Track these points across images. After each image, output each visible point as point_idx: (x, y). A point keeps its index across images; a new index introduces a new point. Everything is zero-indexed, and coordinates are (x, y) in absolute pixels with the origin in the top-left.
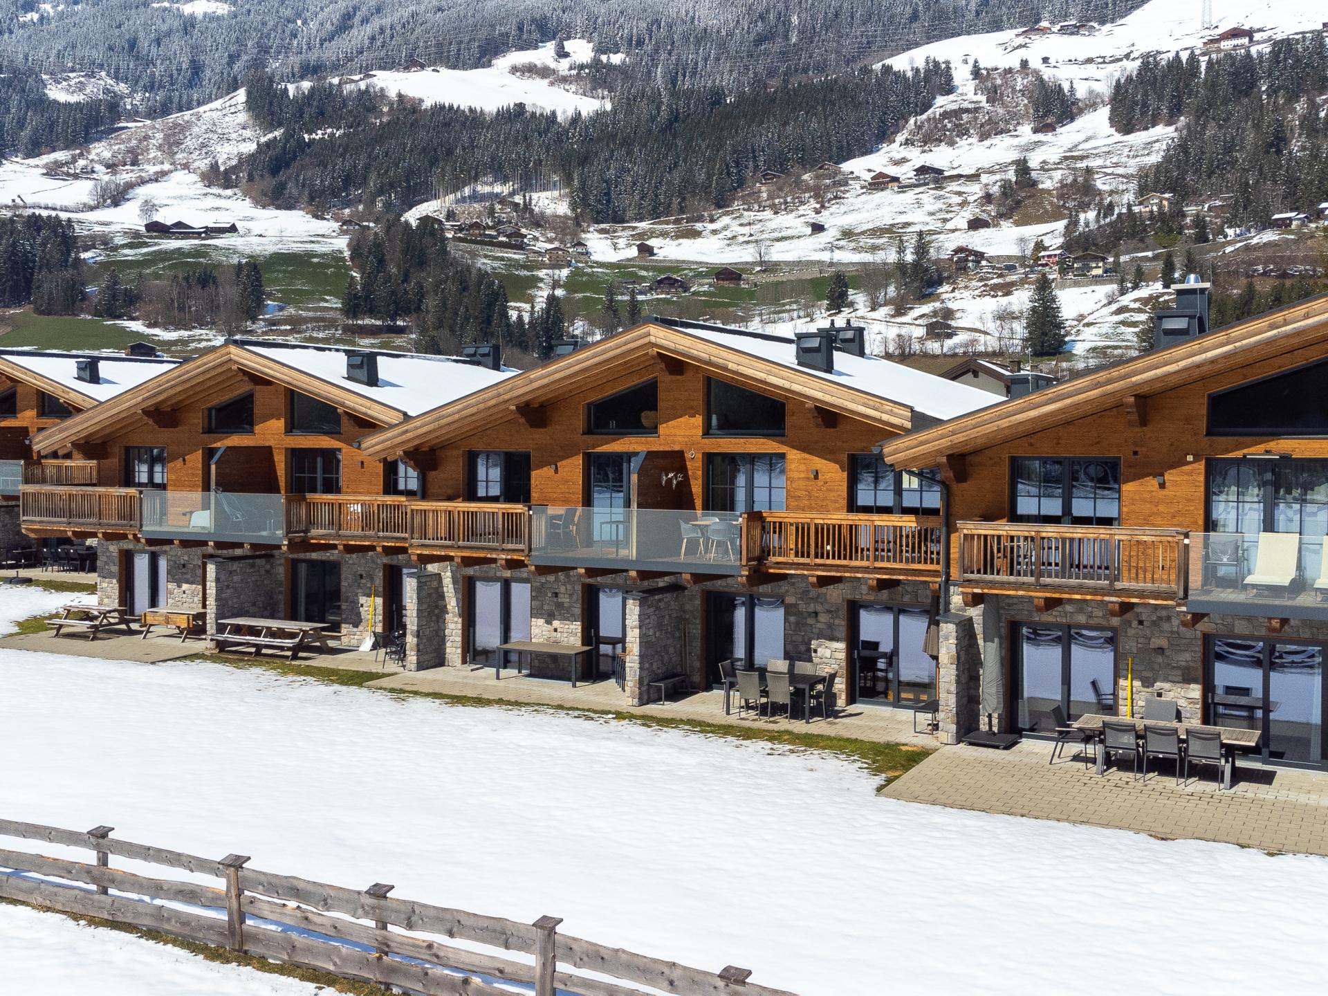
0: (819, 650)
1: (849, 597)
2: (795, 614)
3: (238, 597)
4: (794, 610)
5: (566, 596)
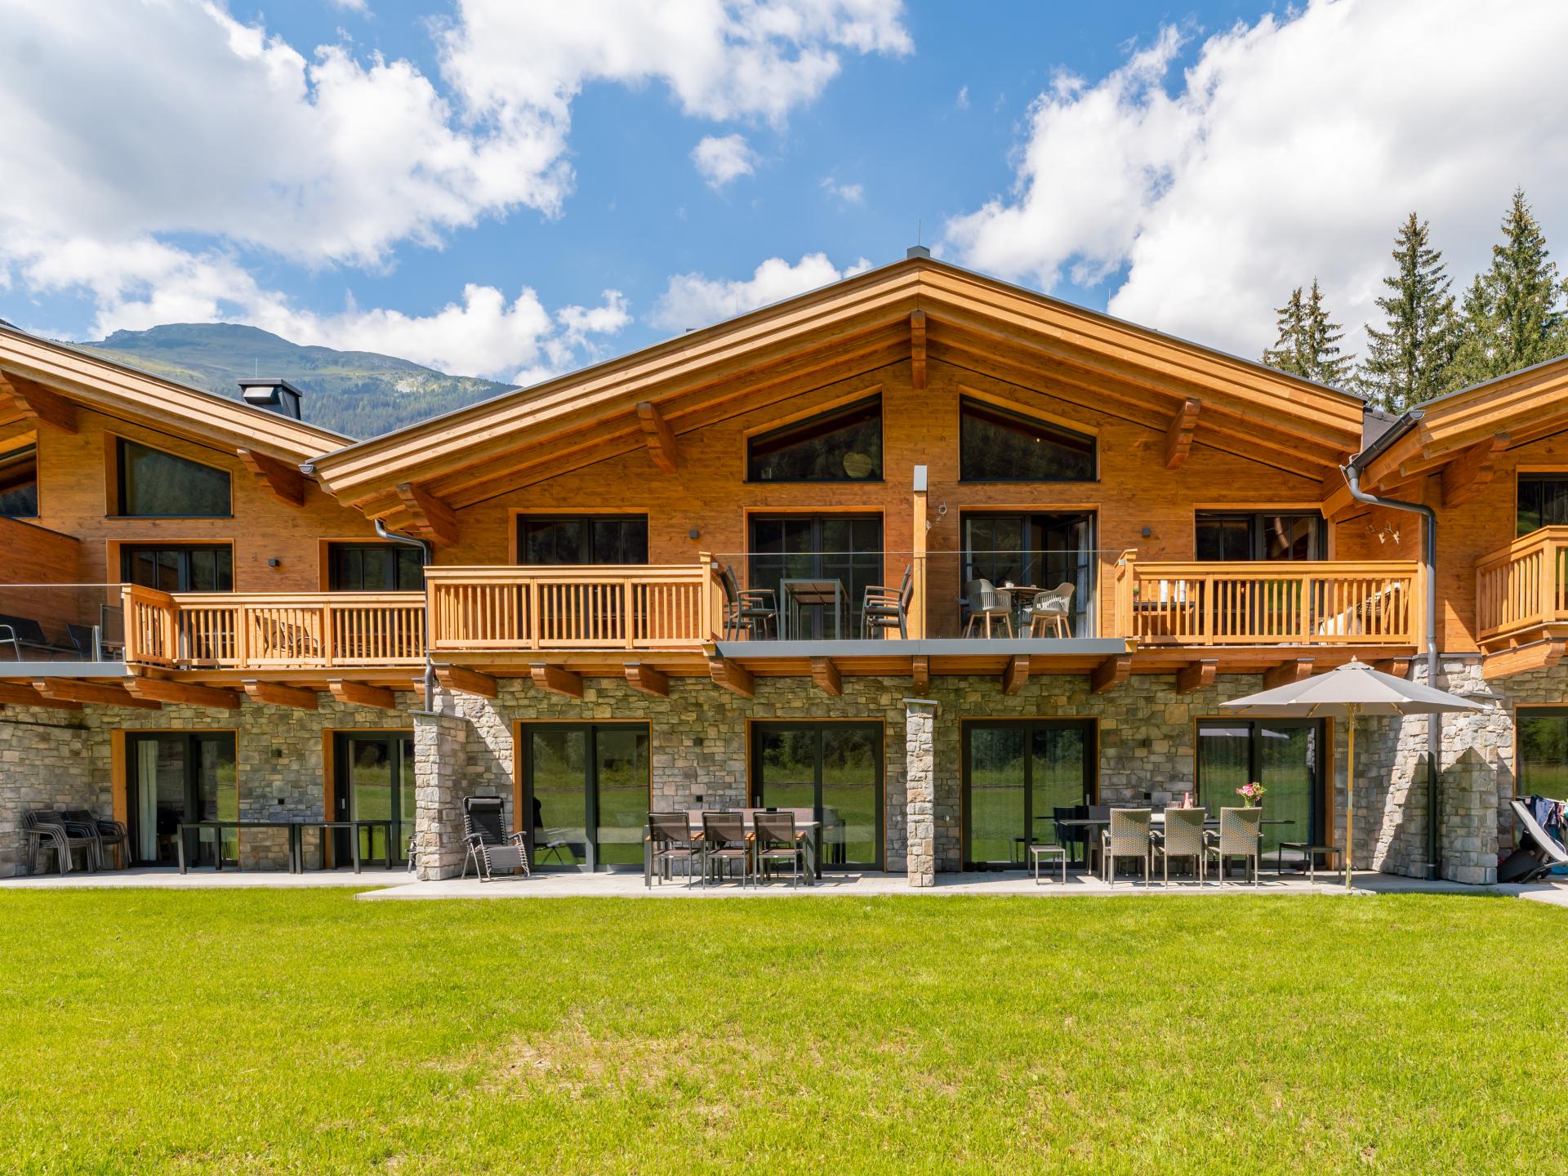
0: (1154, 793)
1: (1200, 713)
2: (1114, 745)
3: (17, 790)
5: (718, 743)
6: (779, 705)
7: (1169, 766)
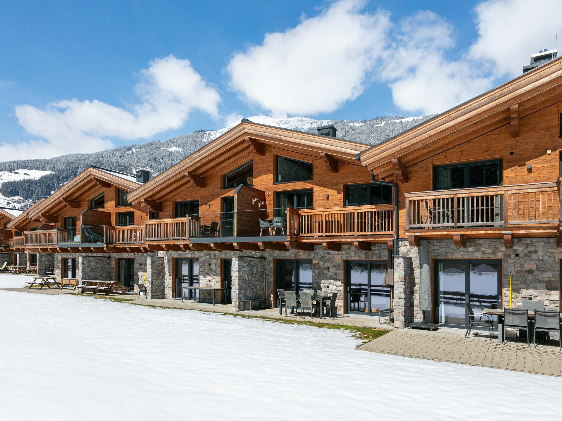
0: (330, 286)
1: (345, 258)
2: (318, 269)
4: (317, 266)
5: (214, 265)
6: (228, 254)
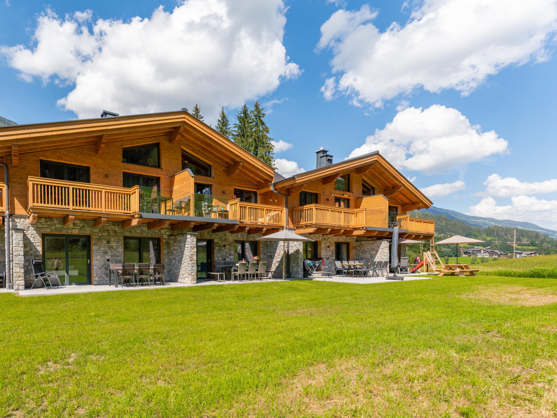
5: (114, 243)
7: (229, 252)
